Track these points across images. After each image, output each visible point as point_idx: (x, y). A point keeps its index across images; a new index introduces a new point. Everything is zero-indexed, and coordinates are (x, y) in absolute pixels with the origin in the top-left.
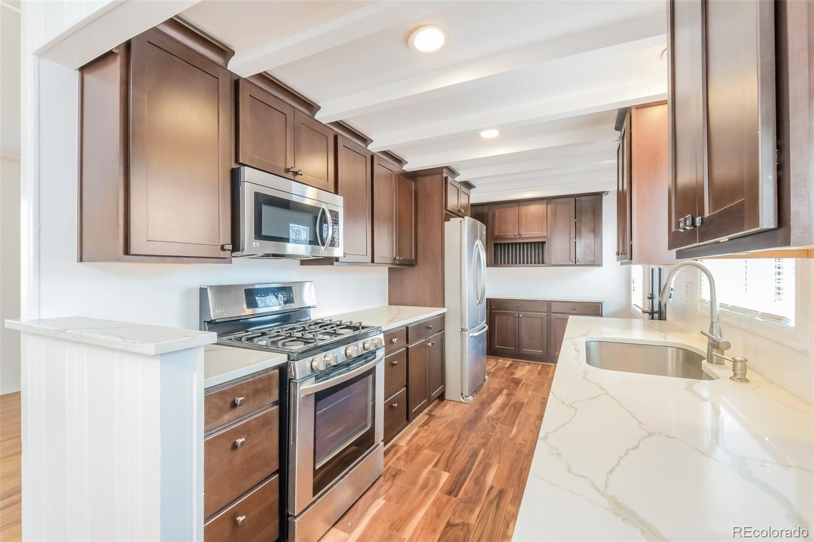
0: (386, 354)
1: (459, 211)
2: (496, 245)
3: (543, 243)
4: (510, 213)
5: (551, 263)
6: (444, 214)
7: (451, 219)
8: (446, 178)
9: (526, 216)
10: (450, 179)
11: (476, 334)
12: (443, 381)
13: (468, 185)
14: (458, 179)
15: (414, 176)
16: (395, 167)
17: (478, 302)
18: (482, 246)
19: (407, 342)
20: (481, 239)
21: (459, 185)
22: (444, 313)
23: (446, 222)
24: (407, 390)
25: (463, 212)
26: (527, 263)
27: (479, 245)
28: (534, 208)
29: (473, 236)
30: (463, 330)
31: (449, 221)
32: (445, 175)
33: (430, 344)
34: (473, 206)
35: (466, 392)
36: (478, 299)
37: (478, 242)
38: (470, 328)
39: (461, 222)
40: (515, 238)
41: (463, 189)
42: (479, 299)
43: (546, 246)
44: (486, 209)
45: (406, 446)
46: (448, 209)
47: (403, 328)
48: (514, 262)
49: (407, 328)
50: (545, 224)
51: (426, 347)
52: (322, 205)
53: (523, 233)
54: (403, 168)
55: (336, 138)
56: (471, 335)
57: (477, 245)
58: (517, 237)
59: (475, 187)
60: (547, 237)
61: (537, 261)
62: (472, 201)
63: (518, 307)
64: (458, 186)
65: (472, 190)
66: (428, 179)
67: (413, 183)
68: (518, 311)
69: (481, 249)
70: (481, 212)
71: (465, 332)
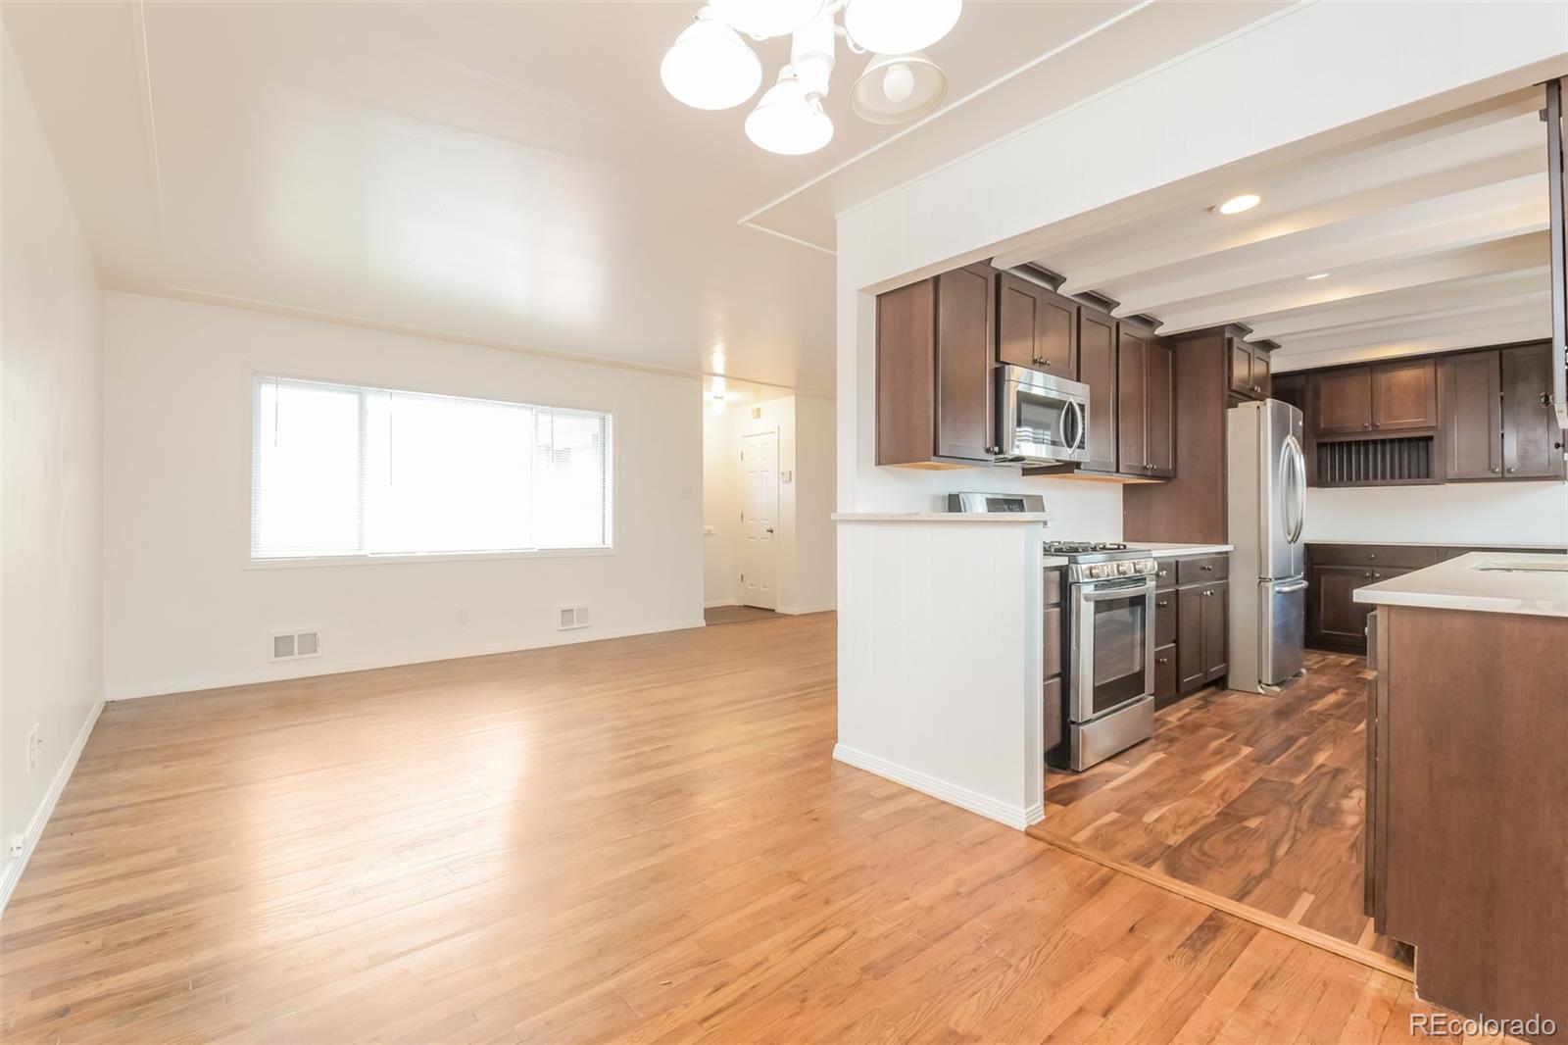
0: (1157, 587)
1: (1252, 389)
2: (1321, 446)
3: (1430, 438)
4: (1354, 387)
5: (1446, 475)
6: (1226, 396)
7: (1240, 404)
8: (1230, 341)
9: (1389, 390)
10: (1235, 339)
11: (1286, 589)
12: (1225, 656)
13: (1267, 346)
14: (1248, 338)
15: (1173, 342)
16: (1142, 332)
17: (1289, 538)
18: (1298, 447)
19: (1177, 583)
20: (1294, 435)
21: (1252, 347)
22: (1227, 552)
23: (1230, 410)
24: (1177, 647)
25: (1259, 390)
26: (1392, 477)
27: (1292, 445)
28: (1406, 375)
29: (1281, 432)
30: (1262, 580)
31: (1237, 406)
32: (1227, 335)
33: (1209, 593)
34: (1276, 377)
35: (1268, 678)
36: (1289, 534)
37: (1290, 440)
38: (1276, 579)
39: (1258, 407)
40: (1365, 432)
41: (1259, 352)
42: (1292, 535)
43: (1435, 444)
44: (1299, 382)
45: (1178, 721)
46: (1234, 388)
47: (1171, 560)
48: (1364, 478)
49: (1177, 562)
50: (1431, 405)
51: (1201, 597)
52: (1069, 398)
53: (1382, 422)
54: (1156, 333)
55: (1079, 309)
56: (1277, 589)
57: (1288, 445)
58: (1370, 429)
59: (1280, 347)
60: (1436, 427)
61: (1414, 470)
62: (1275, 369)
63: (1372, 559)
64: (1250, 349)
65: (1273, 353)
66: (1197, 344)
67: (1170, 353)
68: (1371, 566)
69: (1297, 451)
70: (1289, 388)
71: (1267, 584)
